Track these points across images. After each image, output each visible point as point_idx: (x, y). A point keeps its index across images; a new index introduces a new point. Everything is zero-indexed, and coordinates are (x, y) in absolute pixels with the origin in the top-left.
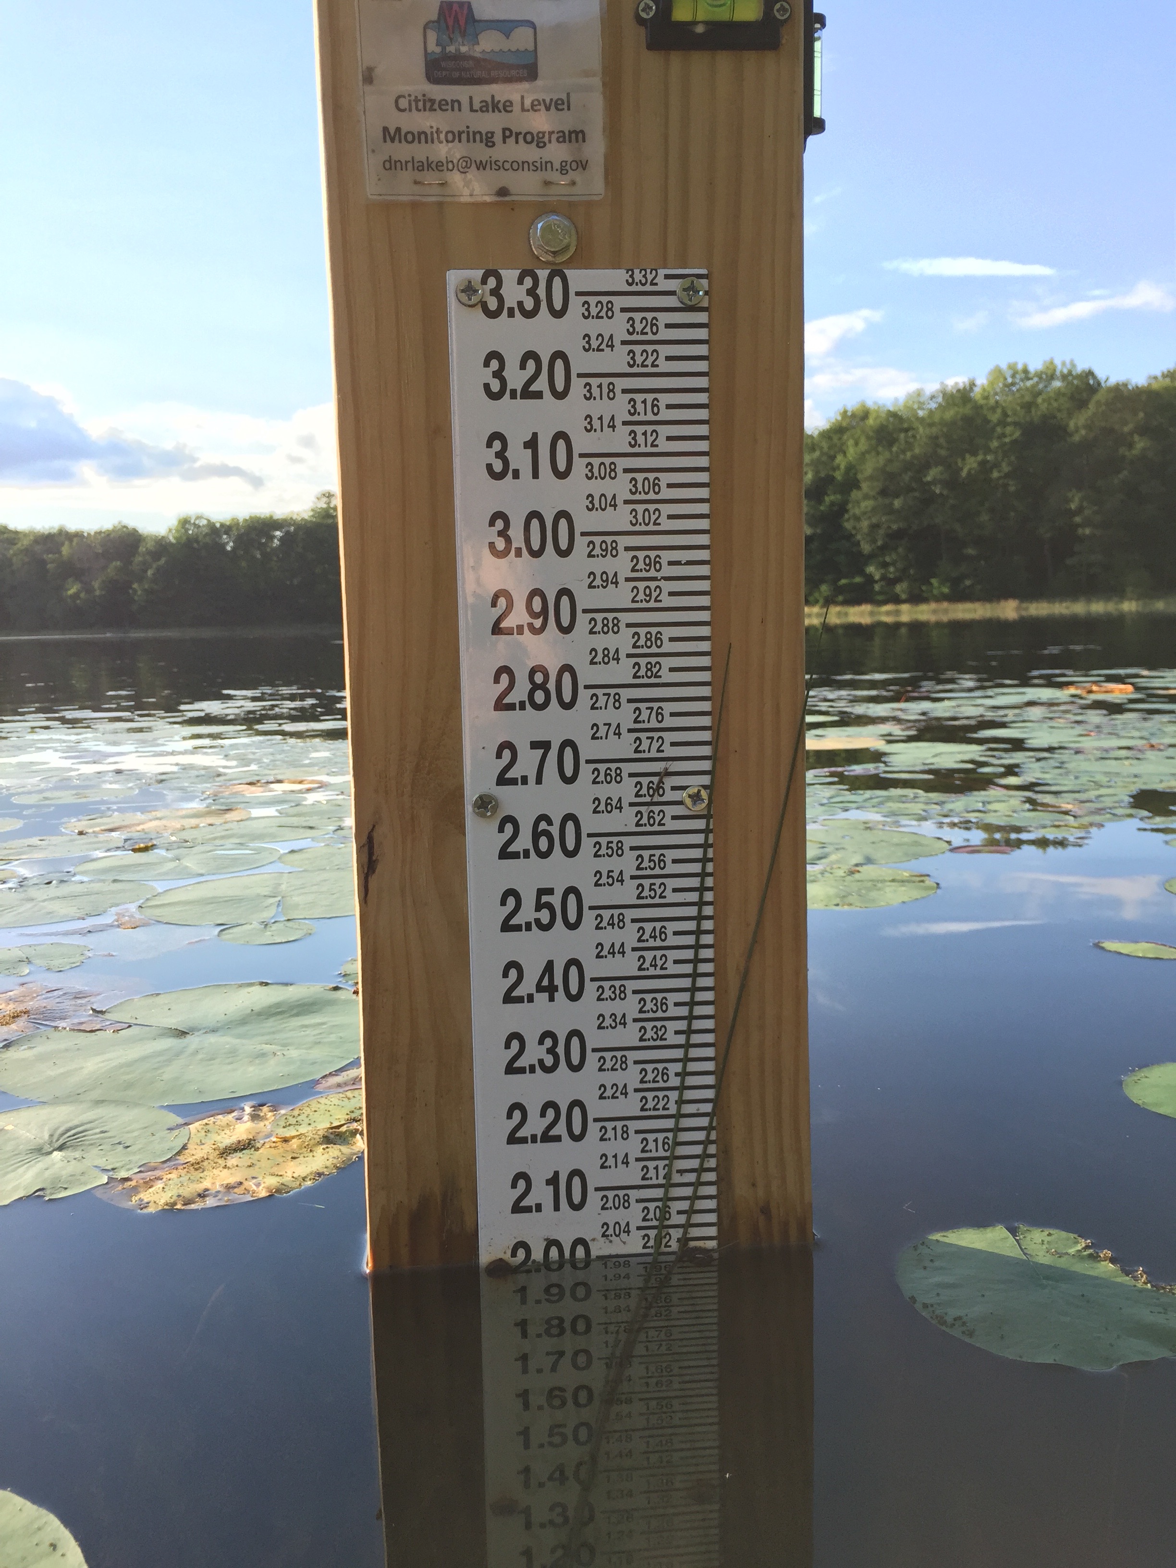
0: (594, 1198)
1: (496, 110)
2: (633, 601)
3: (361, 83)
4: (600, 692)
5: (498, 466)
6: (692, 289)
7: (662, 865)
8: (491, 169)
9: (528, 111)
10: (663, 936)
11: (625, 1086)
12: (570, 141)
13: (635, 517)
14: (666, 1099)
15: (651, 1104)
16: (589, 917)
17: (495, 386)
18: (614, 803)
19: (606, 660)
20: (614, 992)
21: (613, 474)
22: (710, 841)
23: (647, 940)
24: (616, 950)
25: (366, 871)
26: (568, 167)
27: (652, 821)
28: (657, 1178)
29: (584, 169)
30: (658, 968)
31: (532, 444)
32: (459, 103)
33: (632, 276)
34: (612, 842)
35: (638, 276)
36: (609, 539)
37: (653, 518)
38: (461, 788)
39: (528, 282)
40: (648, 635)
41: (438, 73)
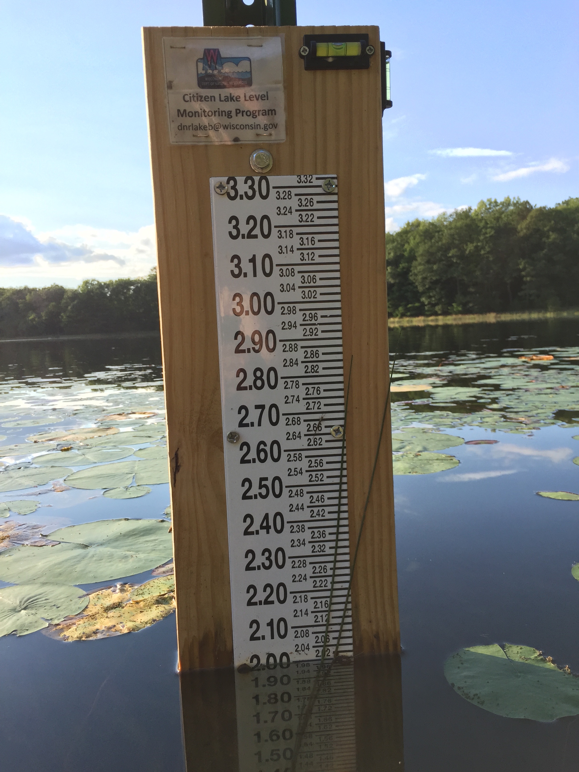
0: (291, 632)
1: (232, 100)
2: (304, 335)
3: (166, 89)
4: (288, 380)
5: (236, 271)
6: (329, 184)
7: (321, 465)
8: (230, 129)
9: (248, 100)
10: (323, 500)
11: (305, 575)
12: (269, 115)
13: (304, 294)
14: (326, 581)
15: (318, 584)
16: (286, 491)
17: (234, 233)
18: (297, 435)
19: (291, 364)
20: (299, 528)
21: (293, 274)
22: (345, 452)
23: (315, 502)
24: (299, 508)
25: (174, 471)
26: (268, 127)
27: (316, 443)
28: (322, 621)
29: (276, 128)
30: (320, 516)
31: (253, 260)
32: (214, 97)
33: (300, 179)
34: (296, 454)
35: (303, 179)
36: (291, 305)
37: (313, 295)
38: (221, 429)
39: (250, 182)
40: (312, 352)
41: (204, 83)
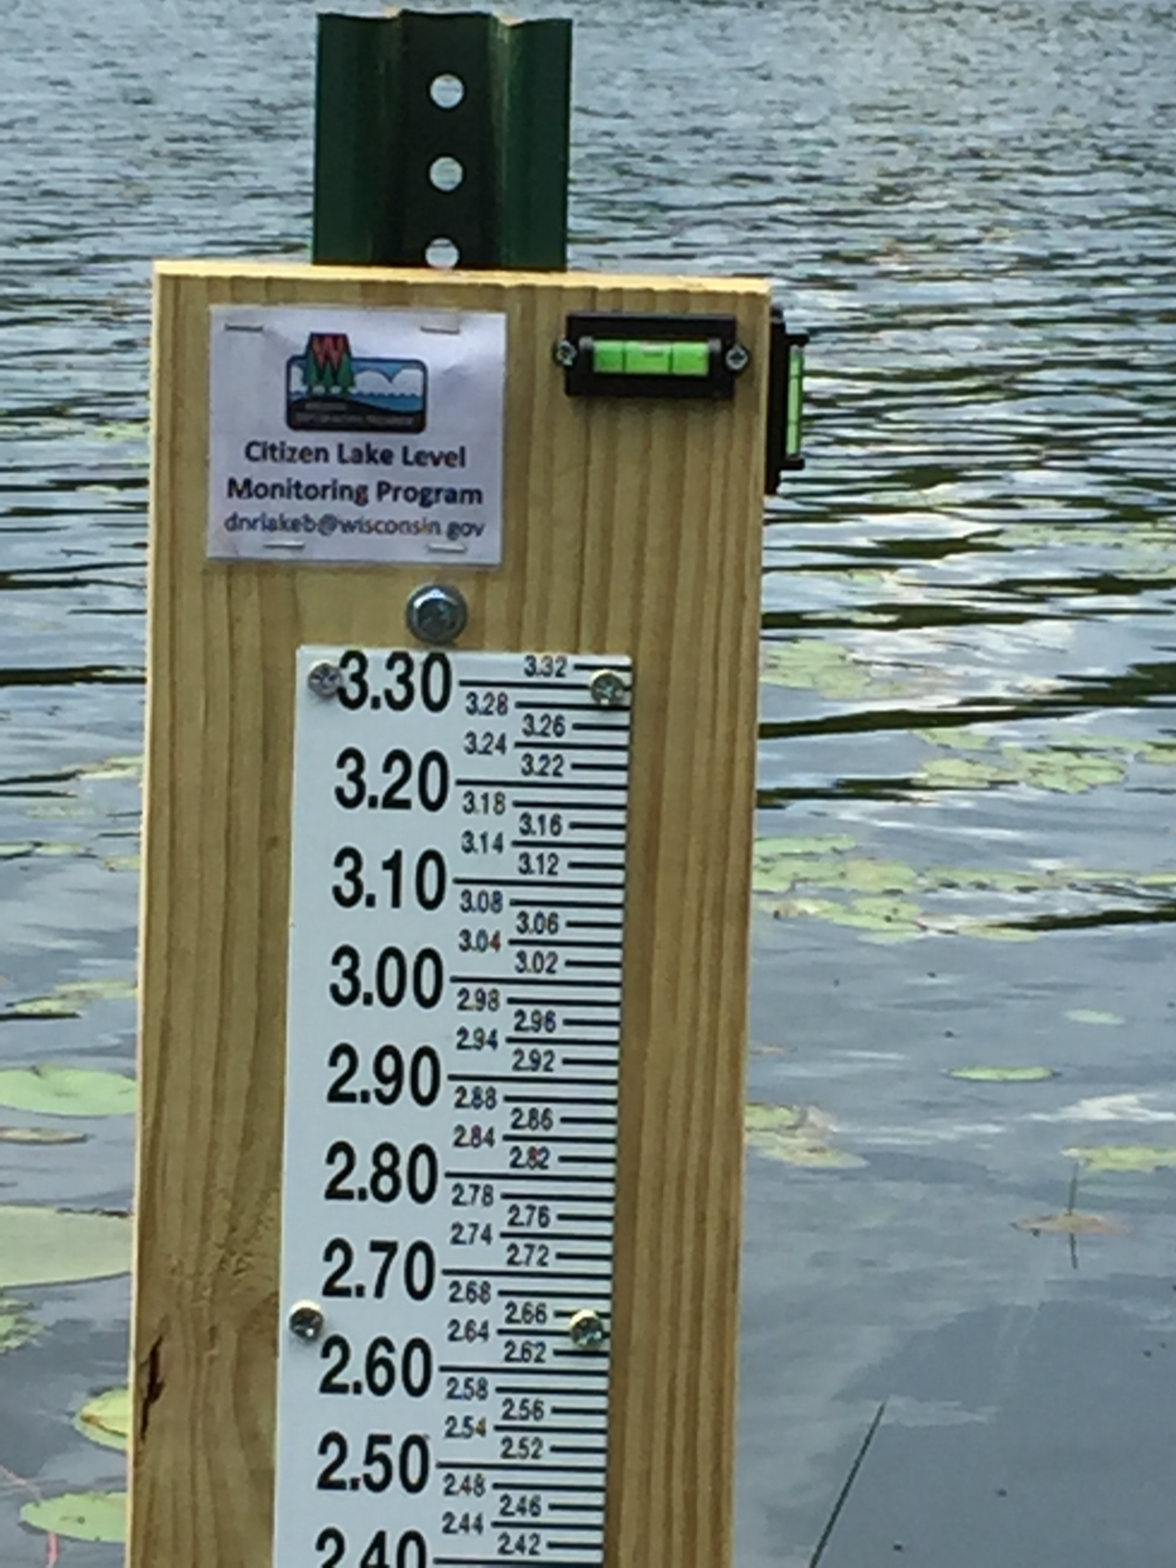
1: (371, 460)
2: (516, 1068)
4: (465, 1182)
5: (348, 890)
7: (538, 1414)
8: (361, 531)
9: (412, 463)
10: (535, 1510)
12: (462, 501)
13: (523, 961)
16: (436, 1476)
17: (351, 791)
18: (477, 1329)
19: (476, 1141)
21: (497, 906)
23: (513, 1514)
24: (471, 1524)
25: (145, 1400)
26: (458, 531)
27: (527, 1356)
29: (479, 533)
30: (527, 1552)
31: (394, 864)
32: (326, 451)
33: (532, 665)
34: (472, 1380)
35: (540, 665)
36: (487, 988)
37: (547, 964)
39: (400, 667)
40: (533, 1113)
41: (301, 417)
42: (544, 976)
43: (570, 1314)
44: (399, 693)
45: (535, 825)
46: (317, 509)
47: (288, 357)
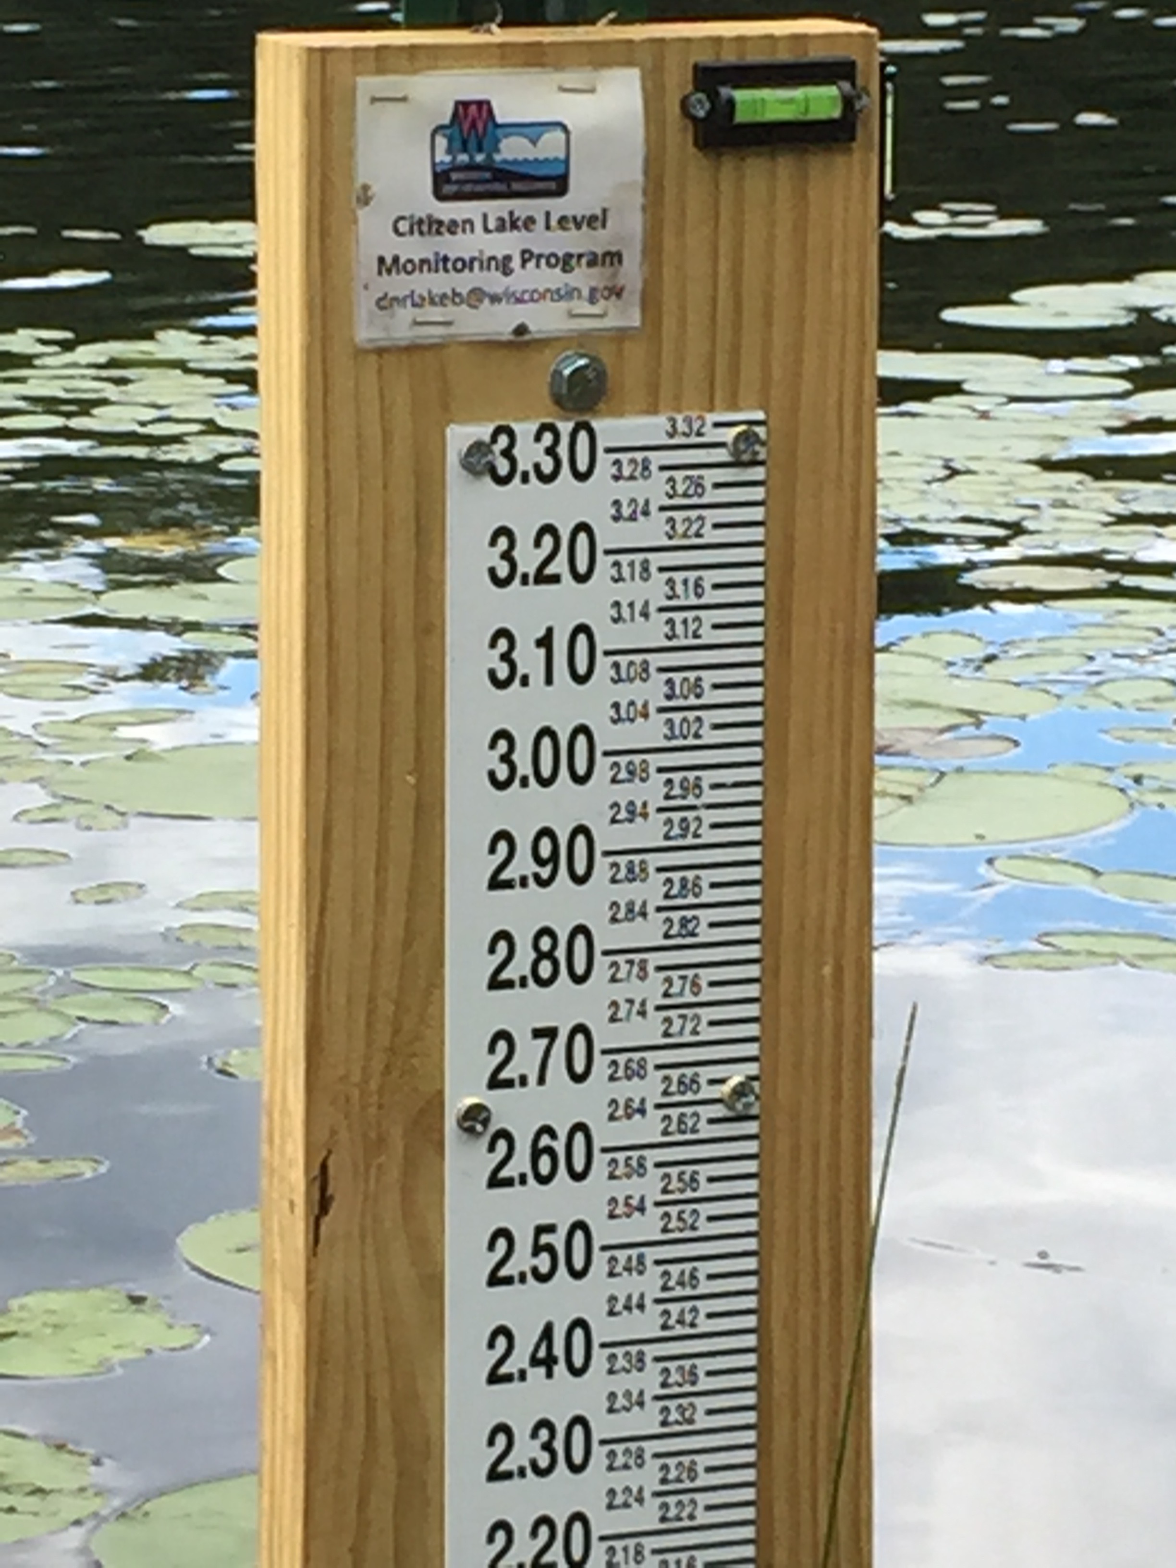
1: (514, 228)
2: (666, 838)
4: (620, 959)
5: (503, 672)
7: (694, 1185)
8: (508, 302)
9: (554, 228)
10: (694, 1282)
11: (641, 1489)
12: (603, 264)
13: (671, 729)
14: (693, 1504)
15: (672, 1513)
16: (600, 1260)
17: (503, 571)
18: (635, 1106)
19: (630, 916)
20: (629, 1362)
21: (644, 675)
22: (767, 1150)
23: (674, 1289)
24: (634, 1304)
25: (316, 1213)
26: (599, 295)
27: (682, 1127)
29: (618, 297)
30: (687, 1325)
31: (546, 642)
32: (471, 221)
33: (673, 426)
34: (631, 1158)
35: (681, 427)
36: (637, 759)
37: (693, 729)
38: (441, 1093)
39: (548, 438)
40: (684, 880)
41: (448, 189)
42: (691, 741)
43: (722, 1081)
44: (547, 466)
45: (679, 588)
46: (465, 282)
47: (433, 126)
